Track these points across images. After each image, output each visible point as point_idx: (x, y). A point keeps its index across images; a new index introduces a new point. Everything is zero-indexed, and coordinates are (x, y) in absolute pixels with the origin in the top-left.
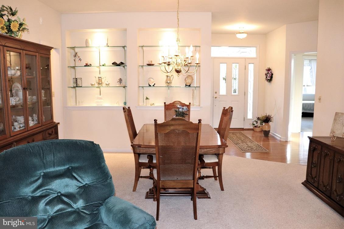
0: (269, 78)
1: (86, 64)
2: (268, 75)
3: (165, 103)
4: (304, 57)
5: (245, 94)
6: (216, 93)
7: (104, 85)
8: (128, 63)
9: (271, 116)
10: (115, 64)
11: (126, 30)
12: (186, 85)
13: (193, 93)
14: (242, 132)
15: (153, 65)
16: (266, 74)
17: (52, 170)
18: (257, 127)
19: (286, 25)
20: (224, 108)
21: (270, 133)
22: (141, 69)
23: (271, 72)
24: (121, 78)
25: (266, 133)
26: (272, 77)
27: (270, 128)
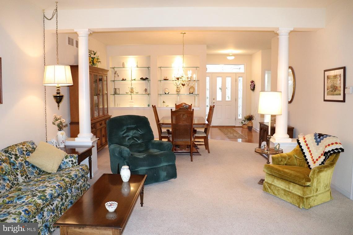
0: (252, 88)
1: (123, 79)
2: (252, 86)
3: (176, 104)
5: (236, 100)
6: (214, 99)
7: (134, 93)
8: (151, 78)
9: (253, 116)
10: (142, 79)
11: (150, 56)
12: (190, 93)
13: (195, 98)
14: (234, 129)
15: (167, 80)
16: (250, 85)
17: (130, 126)
18: (245, 125)
19: (261, 51)
20: (211, 106)
21: (253, 128)
22: (159, 82)
23: (254, 84)
24: (146, 88)
25: (250, 129)
26: (254, 87)
27: (253, 124)
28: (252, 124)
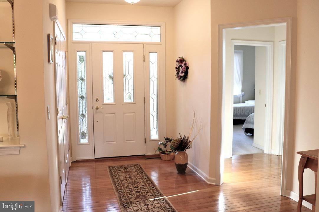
0: (182, 75)
2: (181, 70)
4: (233, 41)
5: (146, 101)
6: (97, 100)
9: (188, 139)
16: (176, 68)
18: (165, 154)
23: (185, 64)
25: (182, 169)
26: (186, 73)
28: (186, 158)
